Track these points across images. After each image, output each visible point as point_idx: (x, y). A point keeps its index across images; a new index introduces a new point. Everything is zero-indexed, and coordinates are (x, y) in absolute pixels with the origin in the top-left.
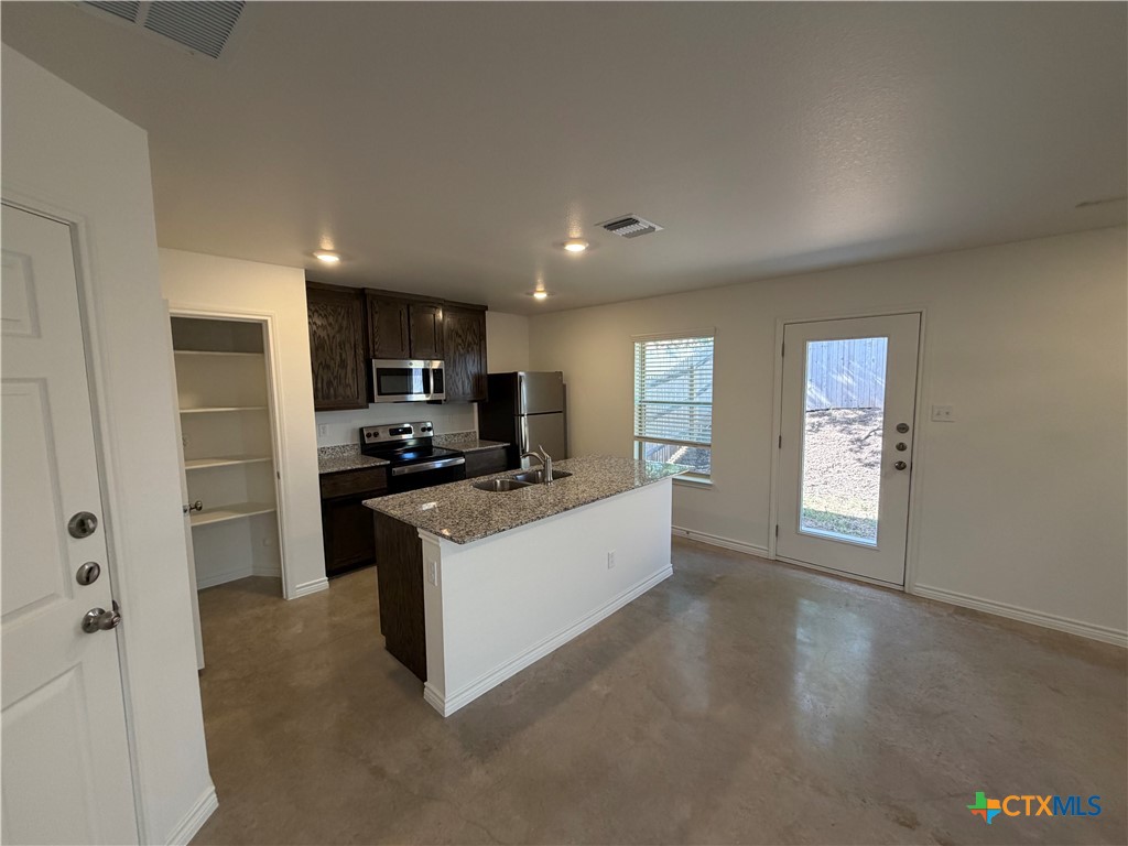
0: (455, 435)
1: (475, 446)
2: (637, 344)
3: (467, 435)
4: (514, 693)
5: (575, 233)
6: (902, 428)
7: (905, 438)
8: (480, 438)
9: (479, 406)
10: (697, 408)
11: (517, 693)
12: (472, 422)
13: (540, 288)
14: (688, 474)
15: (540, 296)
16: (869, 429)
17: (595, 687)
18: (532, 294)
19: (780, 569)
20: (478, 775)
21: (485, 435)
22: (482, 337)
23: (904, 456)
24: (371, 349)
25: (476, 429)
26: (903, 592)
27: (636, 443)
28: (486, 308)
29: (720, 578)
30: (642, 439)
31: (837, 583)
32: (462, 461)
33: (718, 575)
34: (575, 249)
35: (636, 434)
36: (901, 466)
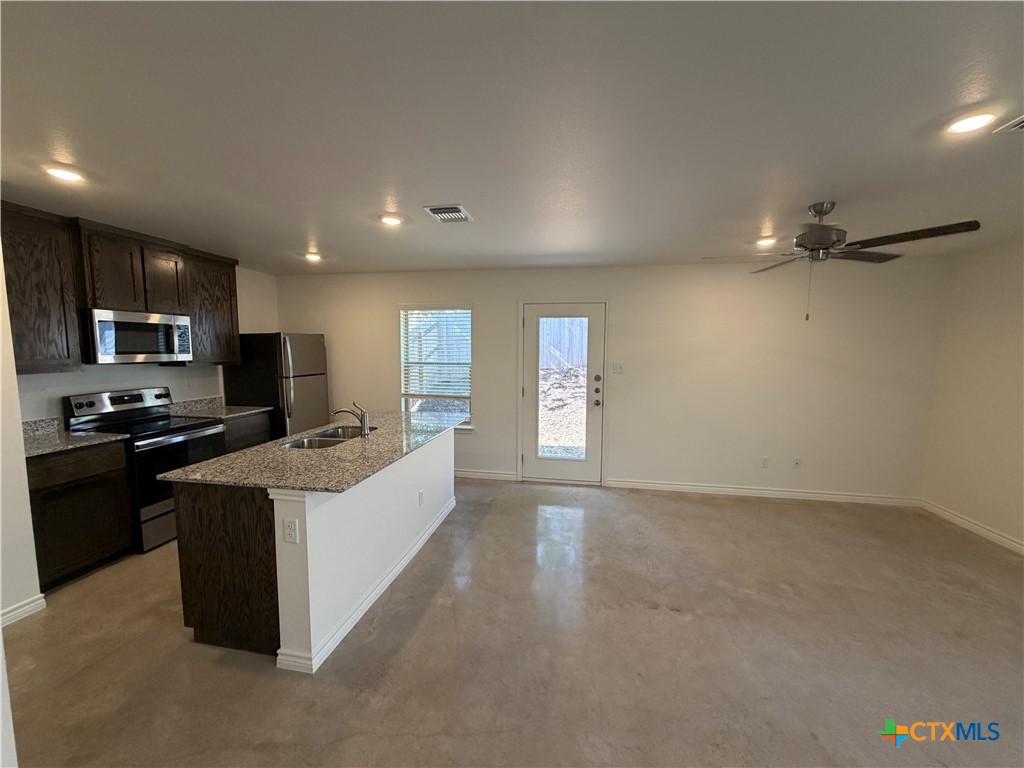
0: (196, 402)
1: (222, 414)
2: (402, 312)
3: (211, 401)
4: (371, 630)
5: (391, 207)
6: (598, 378)
7: (599, 385)
8: (228, 403)
9: (224, 368)
10: (425, 367)
11: (374, 629)
12: (217, 387)
13: (313, 249)
14: (465, 423)
15: (313, 258)
16: (549, 384)
17: (440, 601)
18: (304, 255)
19: (527, 486)
20: (377, 701)
21: (233, 400)
22: (232, 293)
23: (599, 397)
24: (90, 295)
25: (222, 394)
26: (601, 486)
27: (403, 400)
28: (236, 262)
29: (492, 501)
30: (408, 396)
31: (564, 488)
32: (219, 428)
33: (490, 499)
34: (391, 222)
35: (403, 392)
36: (597, 403)
